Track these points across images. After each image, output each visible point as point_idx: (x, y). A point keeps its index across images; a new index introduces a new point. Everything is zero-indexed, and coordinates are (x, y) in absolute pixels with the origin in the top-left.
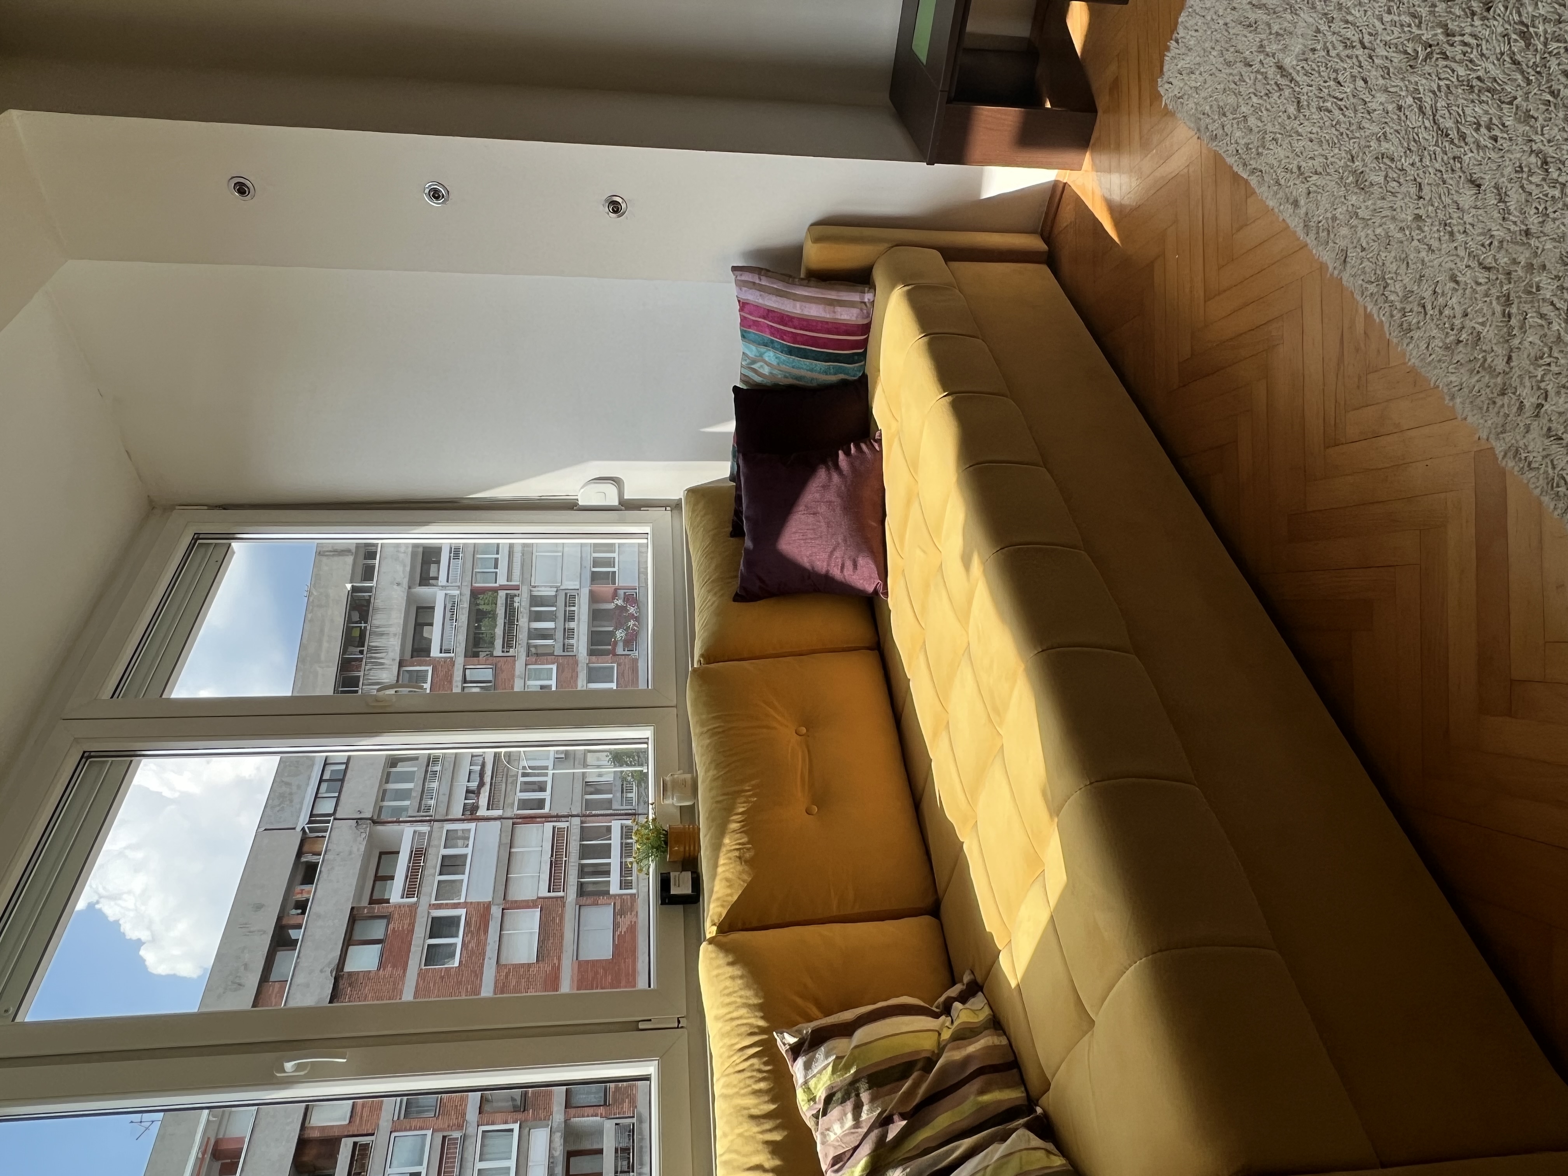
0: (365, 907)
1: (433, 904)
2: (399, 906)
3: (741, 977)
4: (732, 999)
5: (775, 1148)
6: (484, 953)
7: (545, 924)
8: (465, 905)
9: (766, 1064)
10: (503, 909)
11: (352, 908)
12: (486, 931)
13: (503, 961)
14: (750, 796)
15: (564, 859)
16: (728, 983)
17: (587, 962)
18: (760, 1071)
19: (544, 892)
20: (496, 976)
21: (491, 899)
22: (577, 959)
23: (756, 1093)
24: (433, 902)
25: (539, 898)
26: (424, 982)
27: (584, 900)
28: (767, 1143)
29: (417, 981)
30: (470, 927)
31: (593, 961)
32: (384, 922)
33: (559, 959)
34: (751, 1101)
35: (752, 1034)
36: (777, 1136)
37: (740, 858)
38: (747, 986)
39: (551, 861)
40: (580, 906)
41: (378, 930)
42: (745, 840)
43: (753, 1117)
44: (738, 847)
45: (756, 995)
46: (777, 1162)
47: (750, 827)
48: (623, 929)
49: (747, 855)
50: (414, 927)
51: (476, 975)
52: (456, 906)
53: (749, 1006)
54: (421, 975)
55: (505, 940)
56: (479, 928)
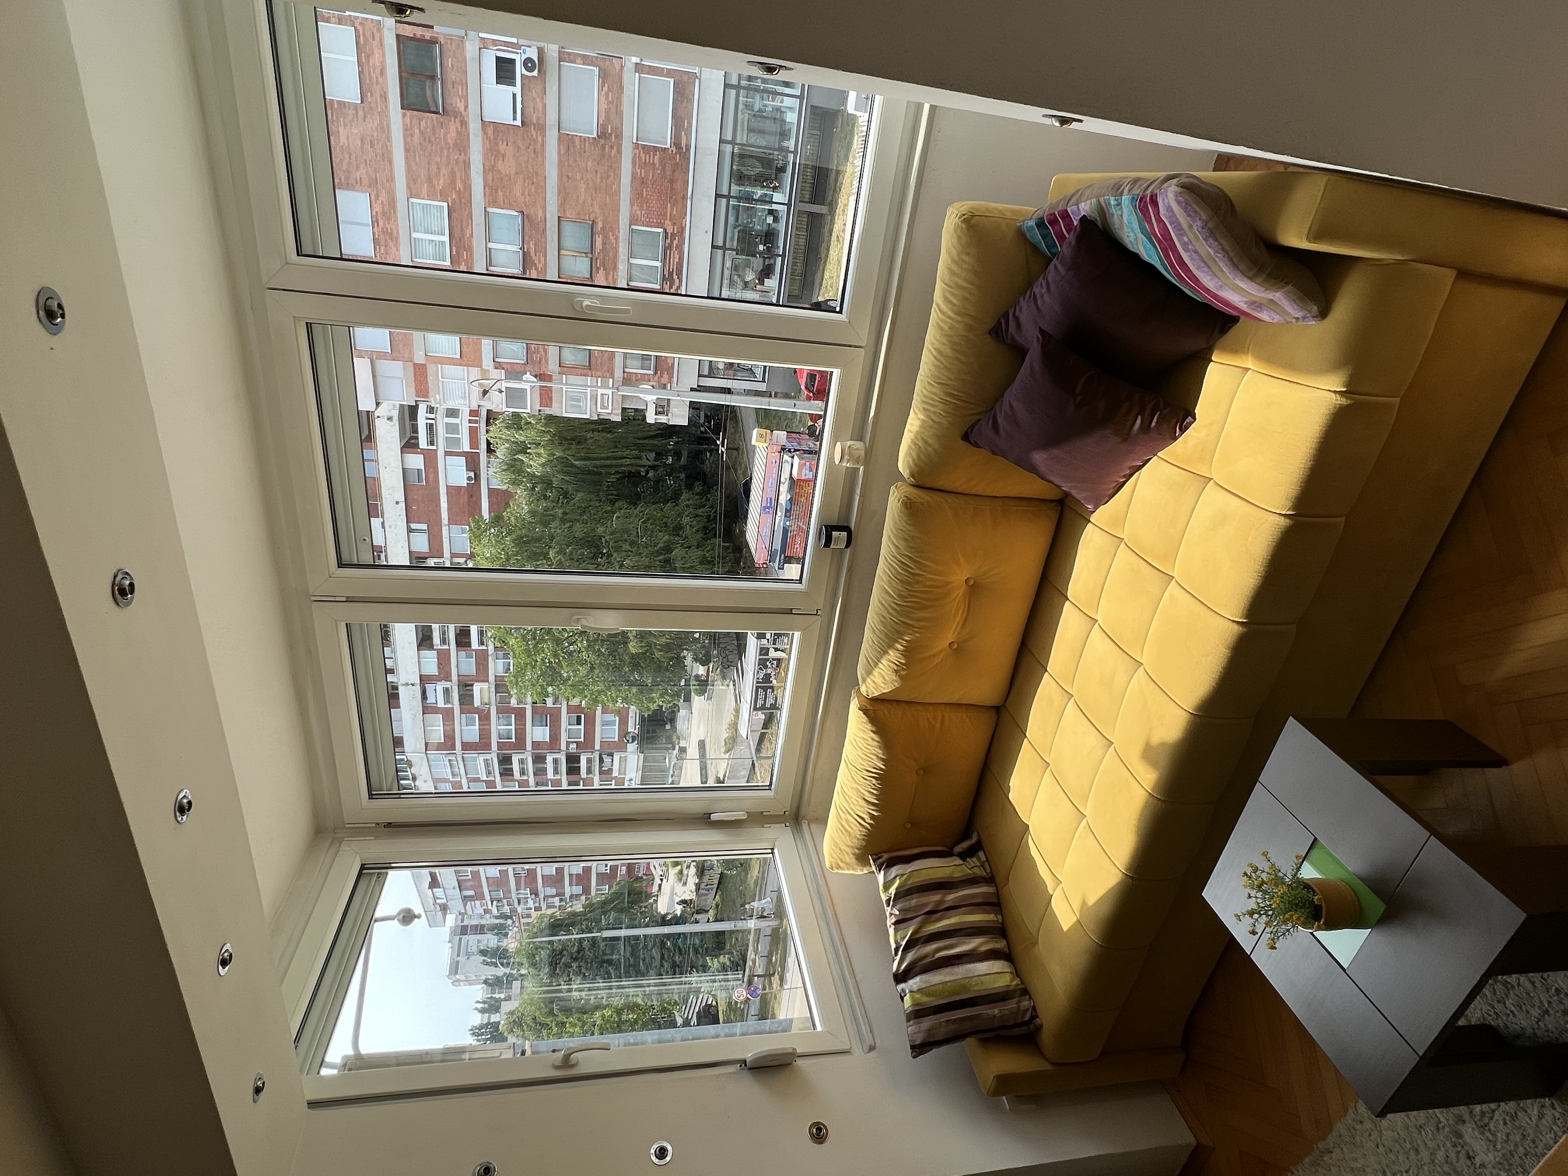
3: (878, 742)
4: (869, 747)
5: (872, 817)
9: (878, 784)
14: (917, 632)
16: (869, 739)
18: (874, 785)
23: (870, 792)
28: (869, 813)
34: (866, 793)
35: (874, 768)
36: (875, 814)
37: (896, 671)
38: (880, 748)
42: (903, 661)
43: (865, 800)
44: (897, 663)
45: (883, 755)
46: (872, 822)
47: (908, 653)
49: (903, 673)
53: (877, 756)
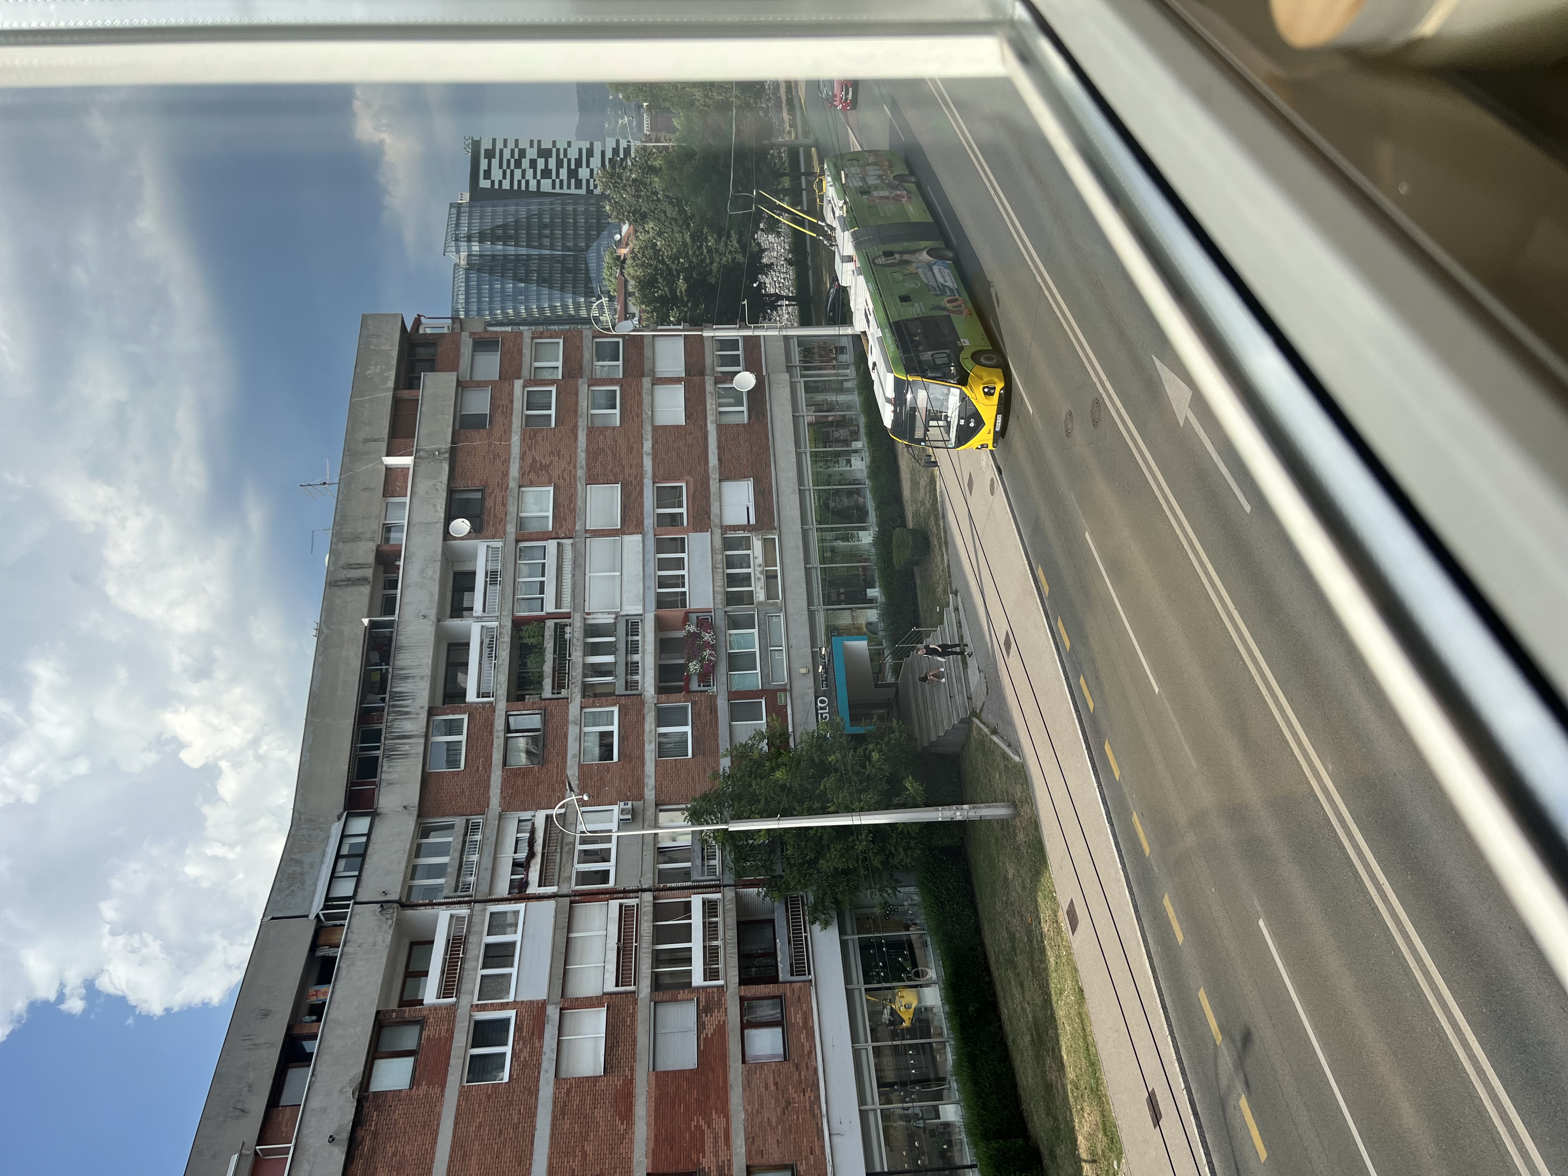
0: (393, 1011)
1: (477, 1005)
2: (435, 1008)
6: (540, 1065)
7: (613, 1027)
8: (514, 1005)
10: (561, 1009)
11: (378, 1012)
12: (541, 1037)
13: (563, 1075)
15: (634, 944)
17: (666, 1073)
19: (610, 987)
20: (555, 1094)
21: (545, 997)
22: (654, 1070)
24: (476, 1002)
25: (604, 994)
26: (467, 1103)
27: (660, 995)
29: (459, 1101)
30: (522, 1032)
31: (674, 1072)
32: (416, 1029)
33: (632, 1069)
39: (618, 948)
40: (655, 1003)
41: (409, 1038)
48: (709, 1030)
50: (453, 1032)
51: (530, 1093)
52: (504, 1006)
54: (464, 1094)
55: (565, 1047)
56: (533, 1034)
